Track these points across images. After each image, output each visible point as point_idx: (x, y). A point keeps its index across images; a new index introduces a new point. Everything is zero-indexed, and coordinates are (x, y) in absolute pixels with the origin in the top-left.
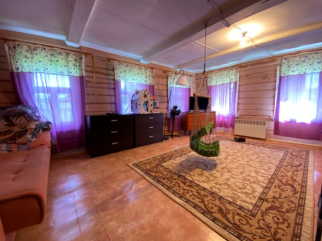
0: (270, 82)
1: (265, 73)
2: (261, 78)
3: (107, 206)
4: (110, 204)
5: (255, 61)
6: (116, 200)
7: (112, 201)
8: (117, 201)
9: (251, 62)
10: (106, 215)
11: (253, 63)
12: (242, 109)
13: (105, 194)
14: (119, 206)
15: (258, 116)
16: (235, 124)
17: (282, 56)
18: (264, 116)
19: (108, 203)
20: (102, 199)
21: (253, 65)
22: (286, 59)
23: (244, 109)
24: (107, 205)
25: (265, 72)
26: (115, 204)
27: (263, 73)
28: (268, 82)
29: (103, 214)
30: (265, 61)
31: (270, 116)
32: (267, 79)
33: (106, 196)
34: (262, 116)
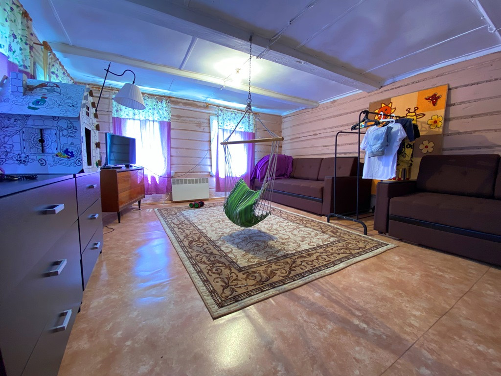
0: (205, 132)
1: (198, 120)
2: (195, 125)
3: (387, 336)
4: (378, 333)
5: (187, 100)
6: (365, 326)
7: (371, 331)
8: (367, 324)
9: (182, 99)
10: (406, 333)
11: (185, 101)
12: (177, 164)
13: (357, 349)
14: (377, 319)
15: (196, 172)
16: (173, 186)
17: (218, 106)
18: (203, 172)
19: (379, 336)
20: (373, 351)
21: (185, 104)
22: (221, 111)
23: (179, 164)
24: (385, 337)
25: (199, 118)
26: (377, 326)
27: (197, 119)
28: (203, 132)
29: (408, 338)
30: (199, 104)
31: (209, 173)
32: (202, 128)
33: (362, 344)
34: (200, 172)
